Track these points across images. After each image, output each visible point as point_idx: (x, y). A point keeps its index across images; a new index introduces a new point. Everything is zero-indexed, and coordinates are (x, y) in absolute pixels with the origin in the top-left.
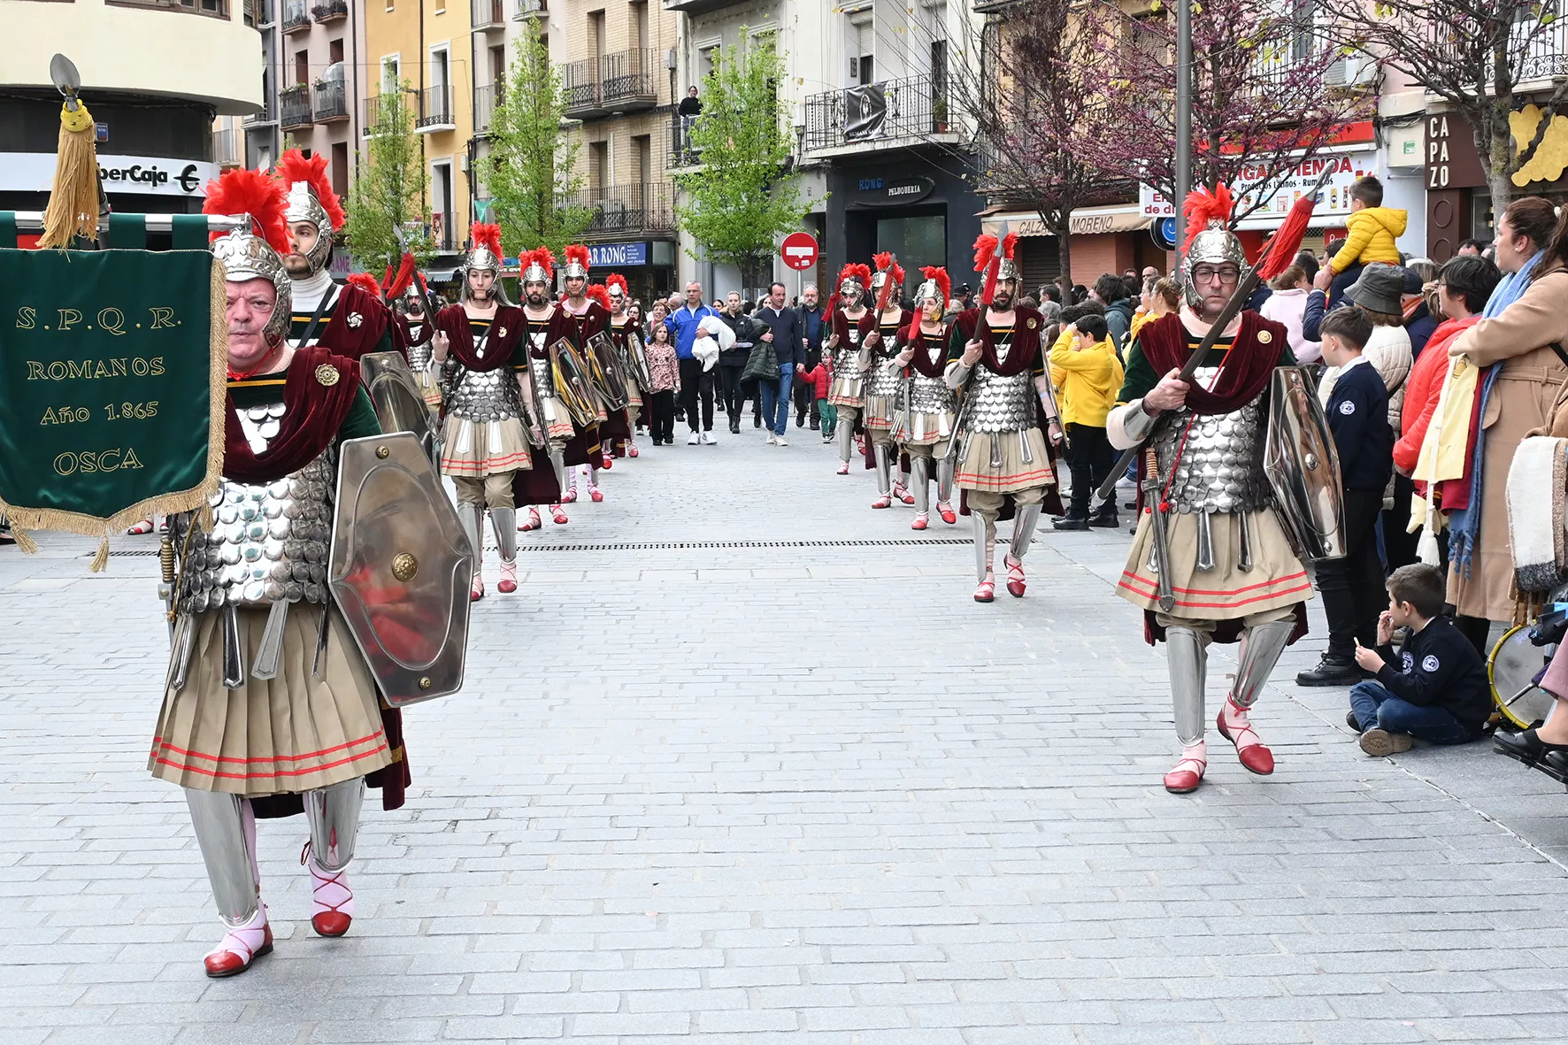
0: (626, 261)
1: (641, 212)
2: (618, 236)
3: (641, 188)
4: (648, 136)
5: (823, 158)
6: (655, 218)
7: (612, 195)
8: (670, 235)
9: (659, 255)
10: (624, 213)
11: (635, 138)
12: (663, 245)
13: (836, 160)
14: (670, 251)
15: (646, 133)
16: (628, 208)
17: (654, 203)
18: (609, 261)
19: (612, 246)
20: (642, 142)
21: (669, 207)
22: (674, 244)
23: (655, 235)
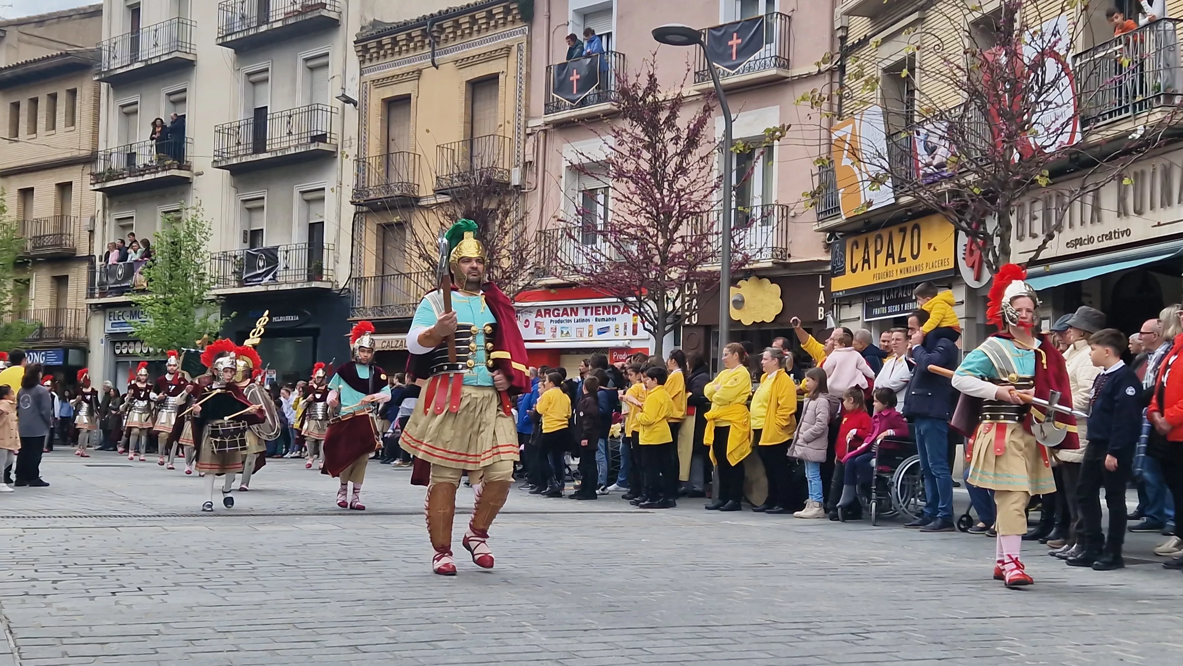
0: (45, 361)
1: (58, 328)
2: (40, 344)
3: (58, 311)
4: (67, 277)
5: (219, 295)
7: (31, 316)
8: (83, 345)
9: (73, 358)
10: (42, 328)
11: (54, 277)
12: (77, 352)
13: (230, 297)
14: (82, 356)
15: (64, 273)
16: (46, 325)
17: (69, 322)
19: (33, 352)
20: (61, 282)
21: (83, 326)
22: (84, 350)
23: (71, 345)
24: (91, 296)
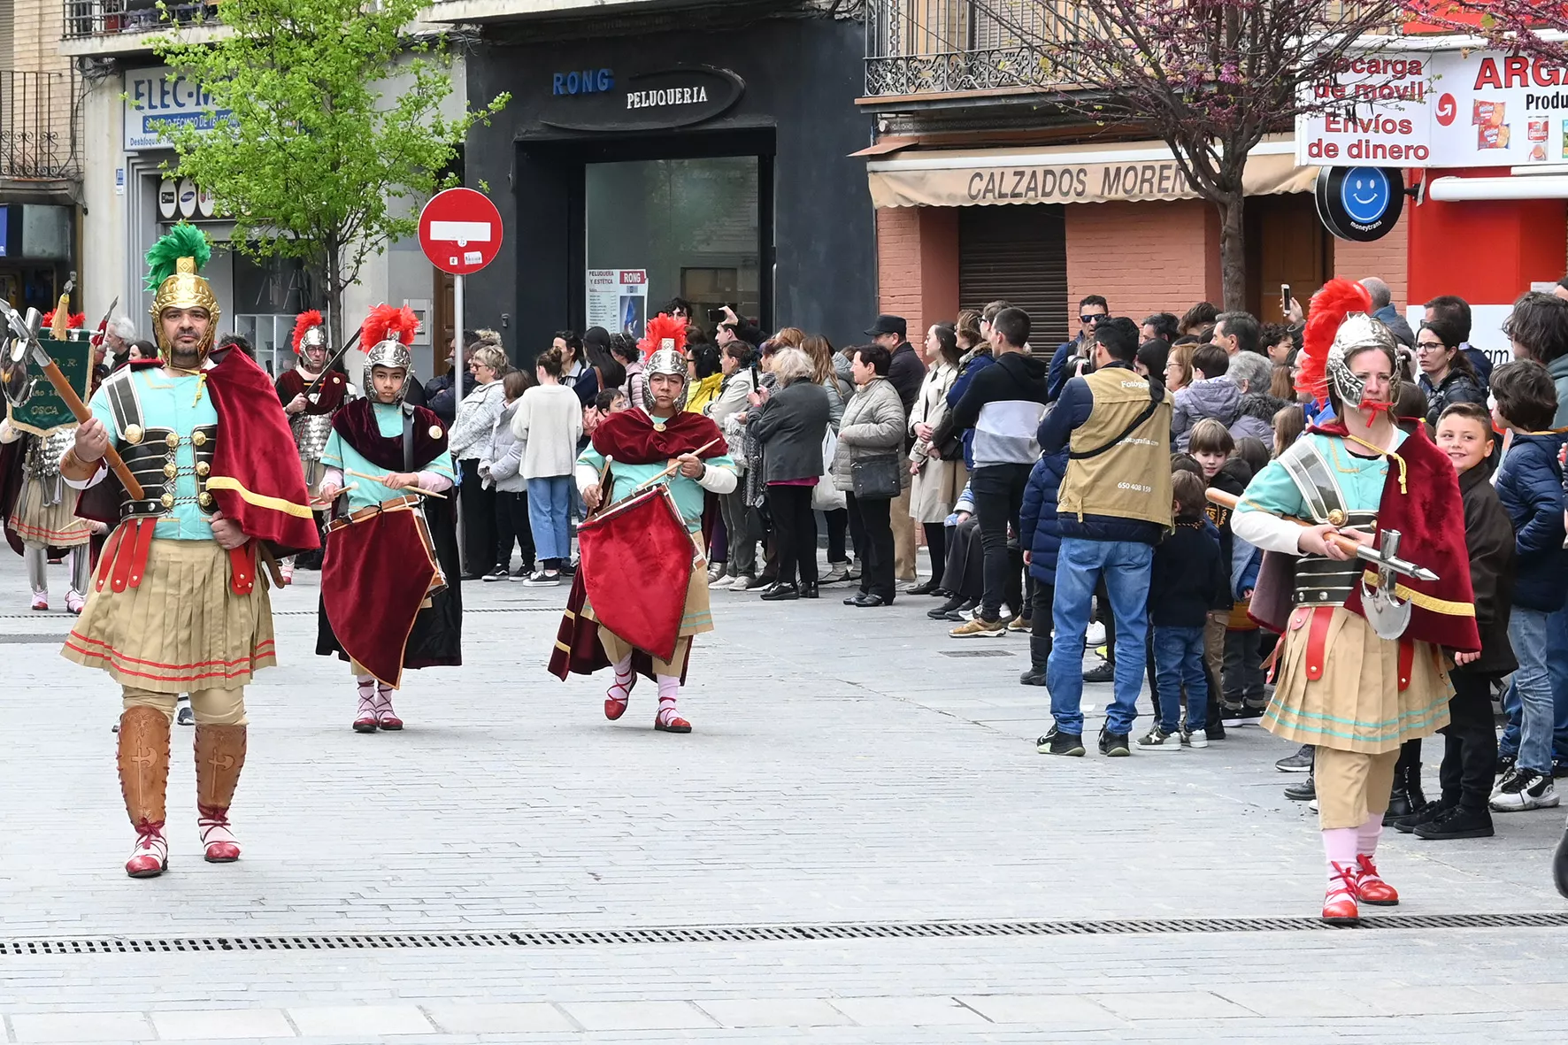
6: (27, 151)
8: (63, 189)
9: (39, 235)
12: (47, 211)
14: (61, 227)
21: (61, 128)
22: (71, 210)
23: (28, 189)
24: (85, 30)
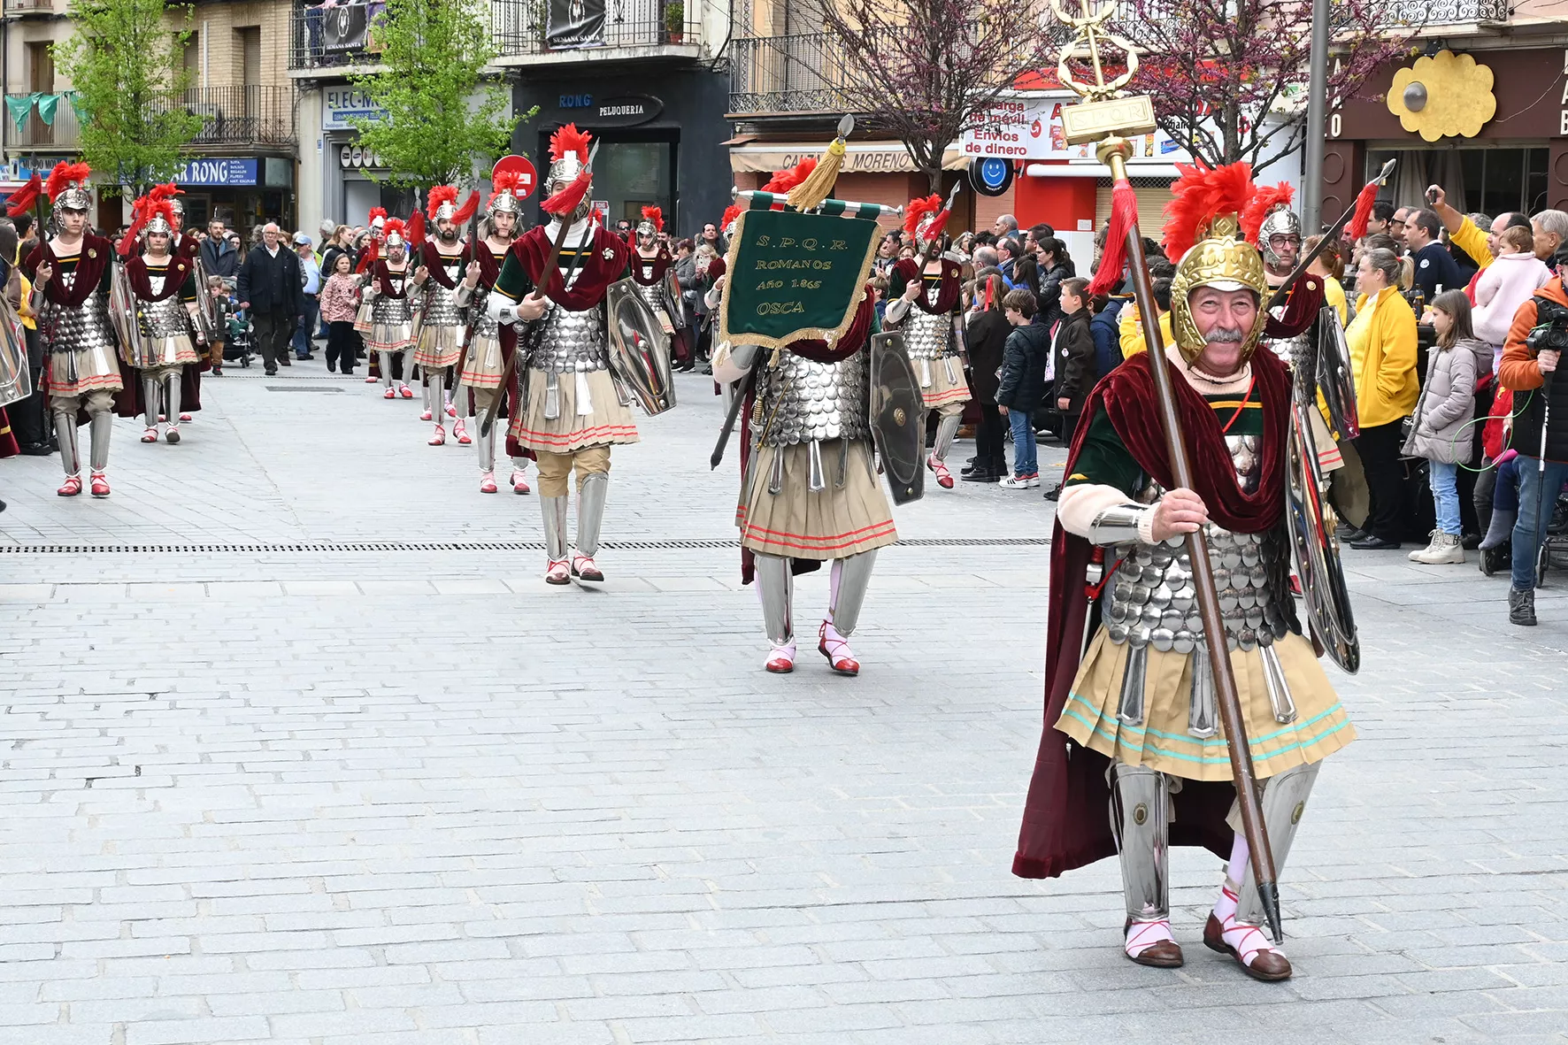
0: (229, 179)
1: (247, 121)
2: (218, 148)
3: (246, 92)
4: (258, 28)
5: (508, 67)
6: (267, 129)
7: (203, 98)
8: (288, 150)
9: (274, 174)
10: (221, 120)
11: (237, 30)
12: (275, 161)
13: (527, 70)
14: (287, 174)
15: (253, 23)
16: (228, 115)
17: (263, 110)
18: (203, 180)
19: (207, 161)
20: (248, 36)
21: (287, 117)
22: (292, 161)
23: (266, 150)
24: (300, 64)
